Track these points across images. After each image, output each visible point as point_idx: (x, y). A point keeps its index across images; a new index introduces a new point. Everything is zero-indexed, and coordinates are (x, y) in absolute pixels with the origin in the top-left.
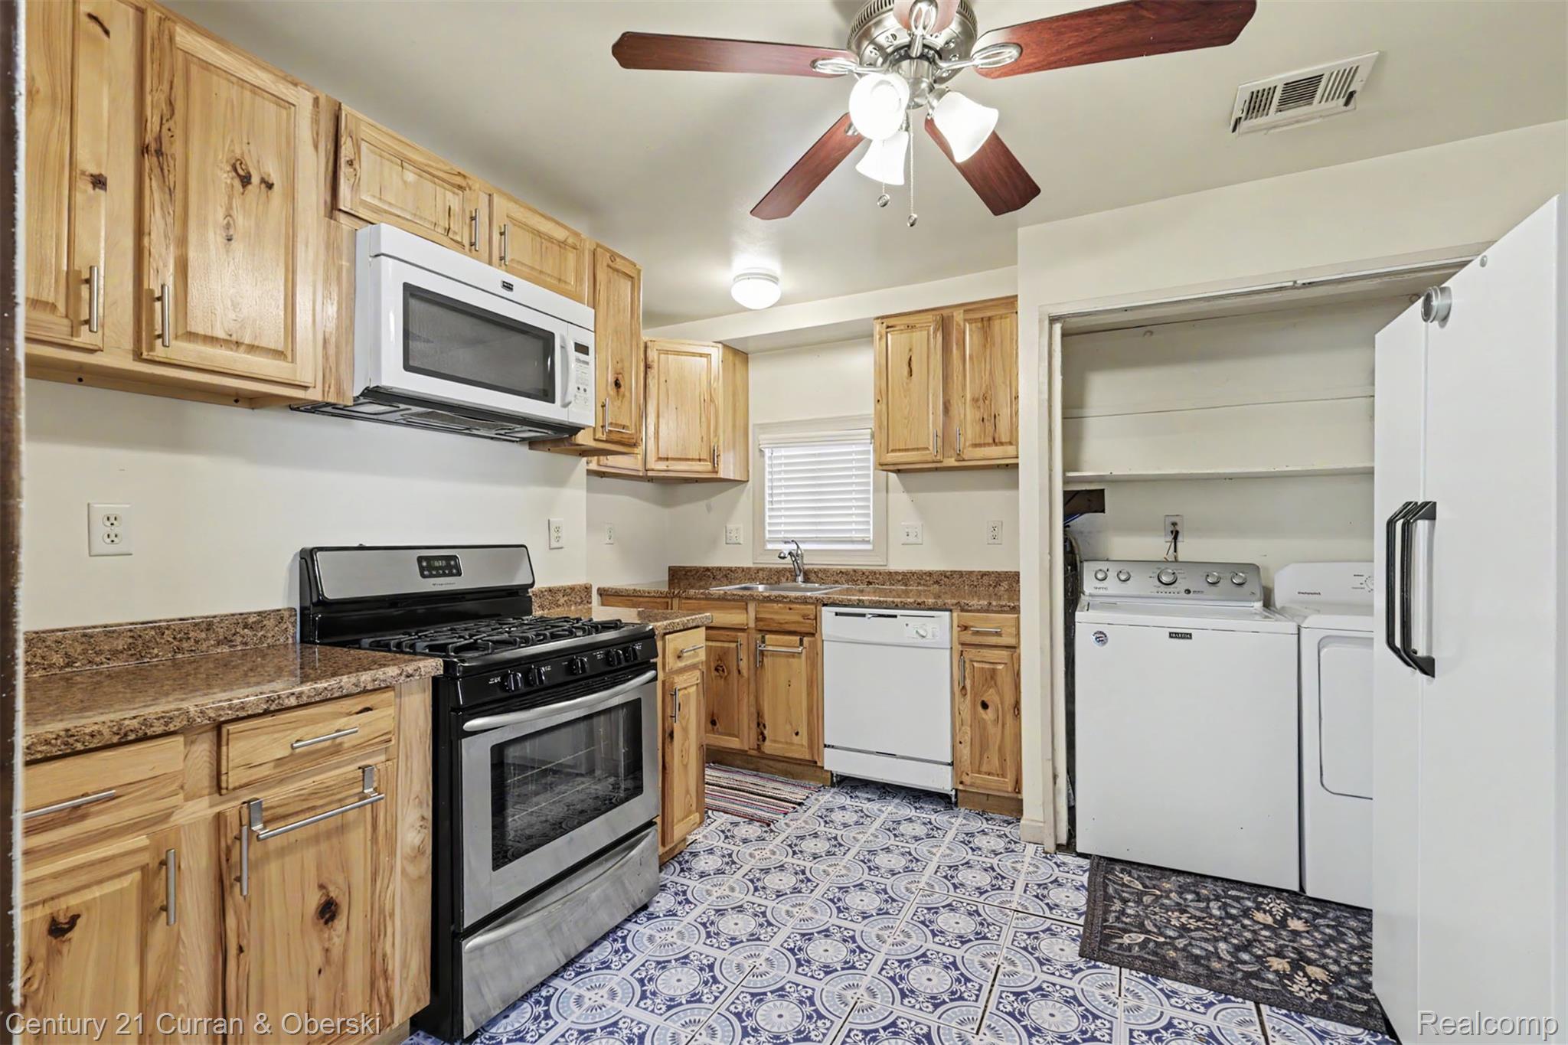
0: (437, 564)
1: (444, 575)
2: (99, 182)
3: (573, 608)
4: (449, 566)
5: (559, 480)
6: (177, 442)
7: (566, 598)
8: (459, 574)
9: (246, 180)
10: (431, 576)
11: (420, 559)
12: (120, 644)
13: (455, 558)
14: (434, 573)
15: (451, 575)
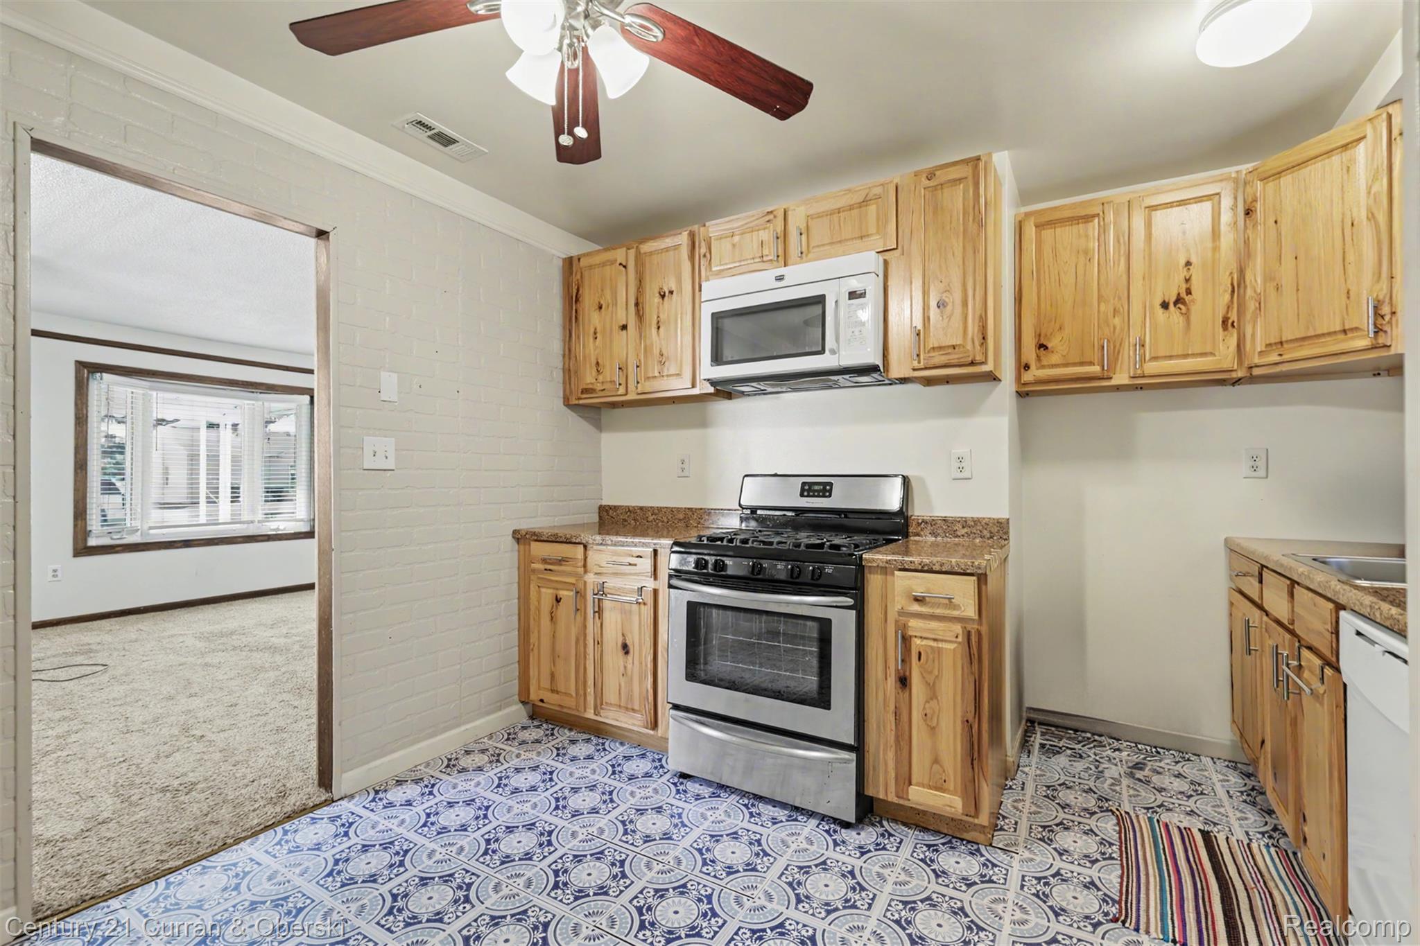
0: (816, 487)
1: (818, 496)
2: (624, 327)
3: (977, 541)
4: (824, 490)
5: (968, 410)
6: (703, 423)
7: (965, 530)
8: (830, 496)
9: (663, 296)
10: (808, 496)
11: (804, 484)
12: (681, 516)
13: (831, 484)
14: (811, 494)
15: (824, 496)
